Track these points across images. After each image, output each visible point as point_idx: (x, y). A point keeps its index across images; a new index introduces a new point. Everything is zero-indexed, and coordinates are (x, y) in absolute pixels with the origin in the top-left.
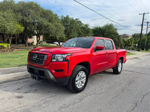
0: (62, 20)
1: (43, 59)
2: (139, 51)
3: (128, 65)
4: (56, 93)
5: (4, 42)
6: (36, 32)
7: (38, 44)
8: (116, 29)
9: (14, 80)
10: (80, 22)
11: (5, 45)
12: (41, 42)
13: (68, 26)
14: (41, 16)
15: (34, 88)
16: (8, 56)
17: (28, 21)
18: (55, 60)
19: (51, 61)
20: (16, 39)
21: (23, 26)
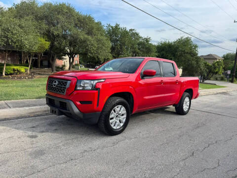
0: (109, 32)
1: (65, 86)
2: (232, 81)
3: (206, 102)
4: (83, 135)
5: (21, 65)
6: (68, 50)
7: (71, 67)
8: (196, 46)
9: (29, 117)
10: (137, 35)
11: (22, 69)
12: (77, 65)
13: (118, 40)
14: (76, 25)
15: (54, 126)
16: (25, 84)
17: (56, 33)
18: (81, 88)
19: (75, 89)
20: (39, 61)
21: (49, 41)
